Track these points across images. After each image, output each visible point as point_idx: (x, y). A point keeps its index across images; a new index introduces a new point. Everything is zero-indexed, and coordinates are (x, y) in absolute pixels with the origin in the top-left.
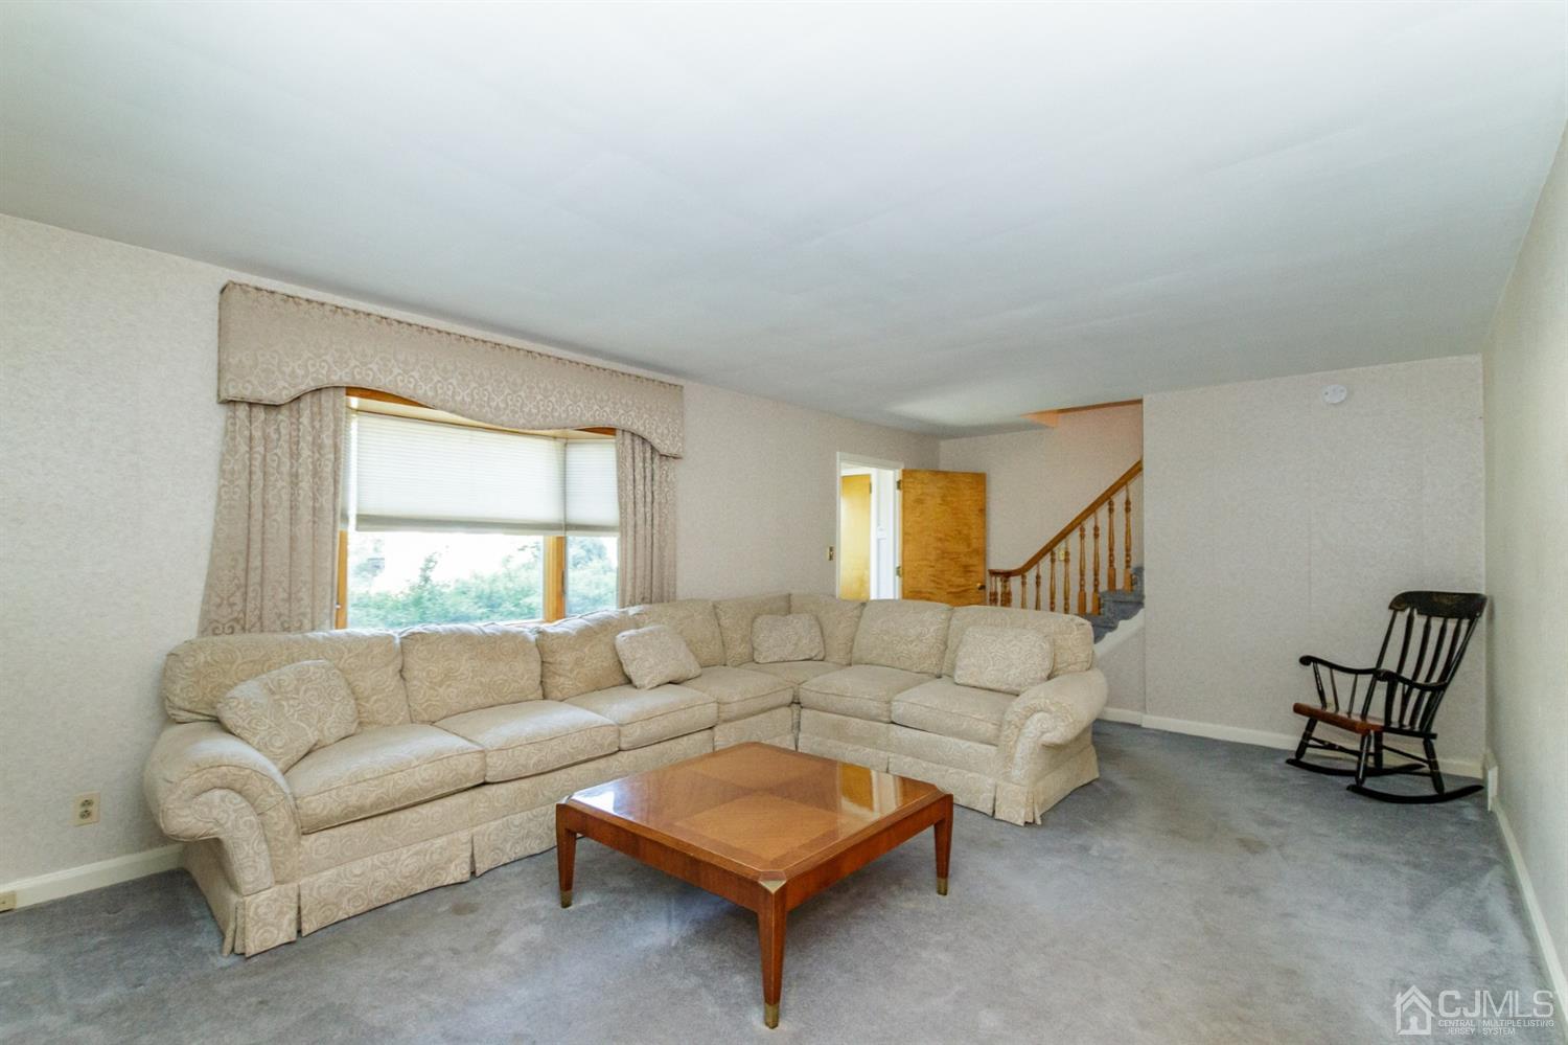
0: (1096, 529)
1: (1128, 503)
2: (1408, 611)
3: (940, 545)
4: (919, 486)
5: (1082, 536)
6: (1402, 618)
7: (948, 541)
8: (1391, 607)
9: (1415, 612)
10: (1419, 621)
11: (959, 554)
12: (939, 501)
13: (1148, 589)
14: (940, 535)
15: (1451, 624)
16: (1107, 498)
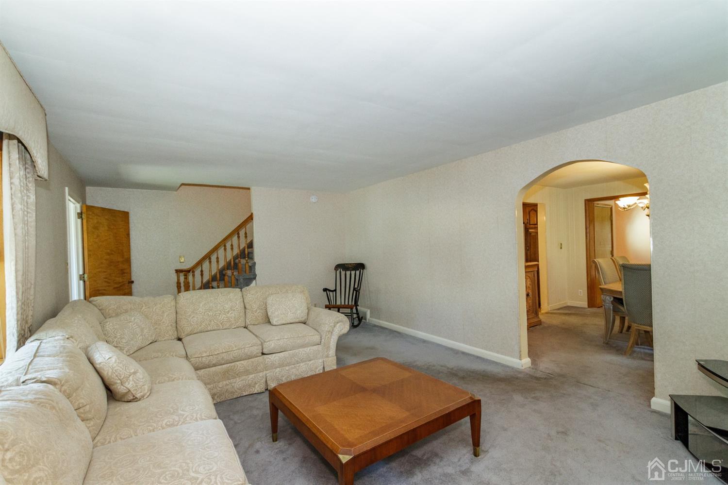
0: (232, 245)
1: (246, 233)
2: (339, 270)
3: (108, 257)
4: (96, 217)
5: (225, 249)
6: (338, 272)
7: (112, 254)
8: (335, 269)
9: (341, 270)
10: (343, 273)
11: (118, 262)
12: (106, 228)
13: (257, 272)
14: (108, 251)
15: (358, 272)
16: (236, 231)
